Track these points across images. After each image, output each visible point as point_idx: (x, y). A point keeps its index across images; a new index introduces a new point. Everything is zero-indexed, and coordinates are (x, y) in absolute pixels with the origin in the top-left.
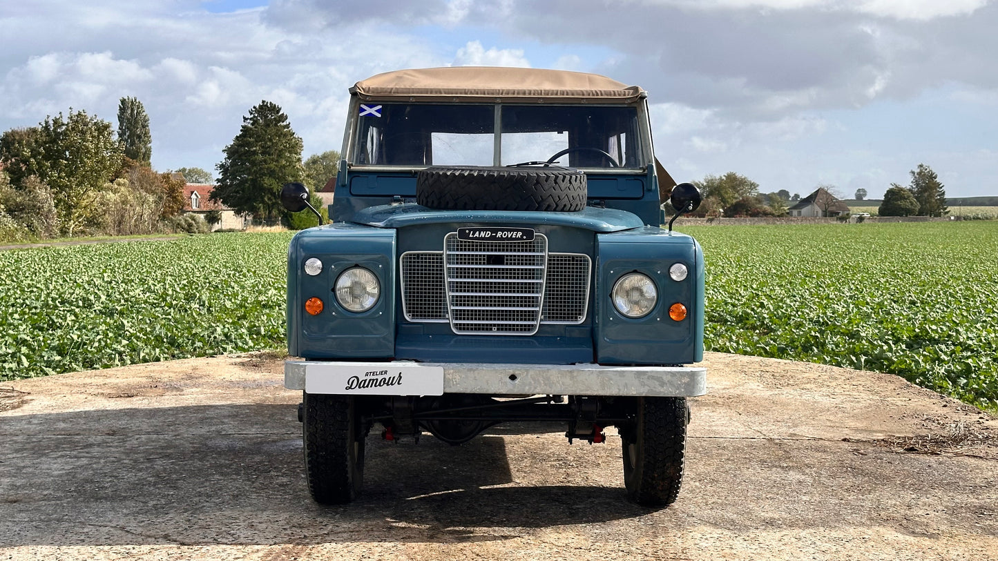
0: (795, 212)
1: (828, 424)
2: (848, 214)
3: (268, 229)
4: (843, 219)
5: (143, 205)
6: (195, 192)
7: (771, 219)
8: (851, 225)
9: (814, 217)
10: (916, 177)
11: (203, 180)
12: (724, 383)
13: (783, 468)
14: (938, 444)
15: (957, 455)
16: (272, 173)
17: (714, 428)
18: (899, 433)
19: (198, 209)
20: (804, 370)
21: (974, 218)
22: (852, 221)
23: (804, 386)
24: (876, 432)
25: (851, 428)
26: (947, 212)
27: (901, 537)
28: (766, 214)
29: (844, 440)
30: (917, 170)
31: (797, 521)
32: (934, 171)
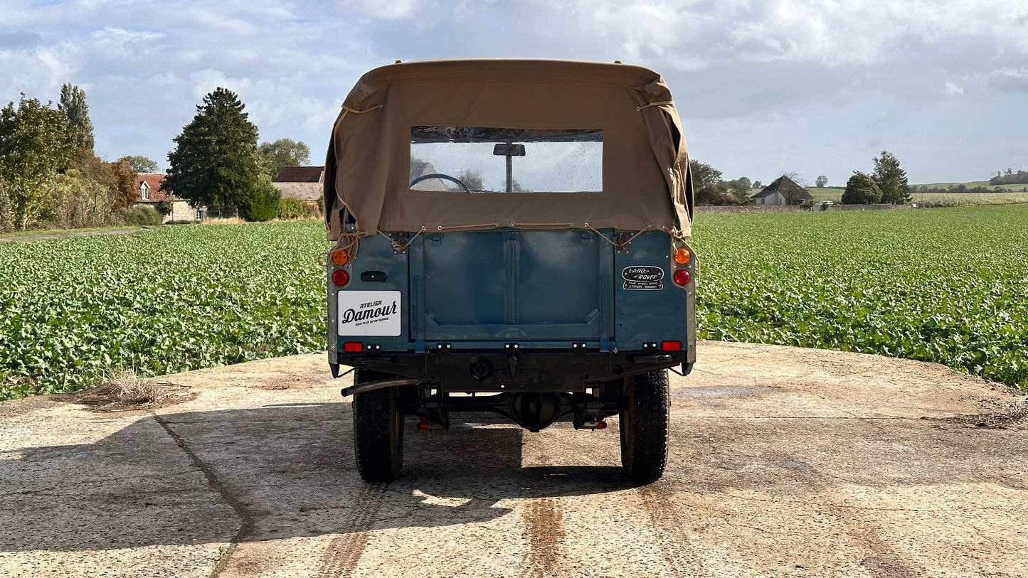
0: (759, 201)
1: (901, 405)
2: (811, 202)
3: (224, 221)
4: (806, 207)
5: (95, 196)
6: (145, 182)
7: (735, 208)
8: (815, 214)
9: (778, 204)
10: (879, 164)
11: (148, 169)
12: (795, 372)
13: (885, 440)
14: (1002, 421)
15: (1020, 429)
16: (228, 164)
17: (809, 410)
18: (965, 412)
19: (148, 200)
20: (858, 360)
21: (936, 206)
22: (816, 209)
23: (864, 374)
24: (945, 411)
25: (922, 408)
26: (910, 200)
27: (1006, 490)
28: (729, 203)
29: (923, 418)
30: (879, 158)
31: (919, 479)
32: (896, 158)
